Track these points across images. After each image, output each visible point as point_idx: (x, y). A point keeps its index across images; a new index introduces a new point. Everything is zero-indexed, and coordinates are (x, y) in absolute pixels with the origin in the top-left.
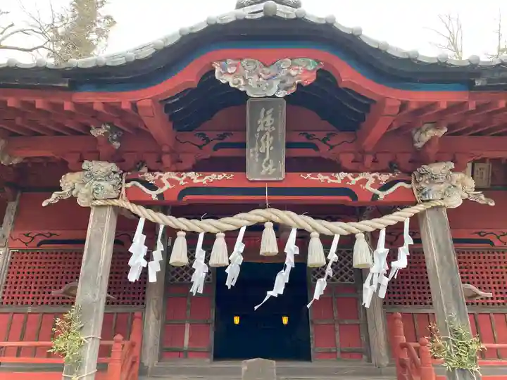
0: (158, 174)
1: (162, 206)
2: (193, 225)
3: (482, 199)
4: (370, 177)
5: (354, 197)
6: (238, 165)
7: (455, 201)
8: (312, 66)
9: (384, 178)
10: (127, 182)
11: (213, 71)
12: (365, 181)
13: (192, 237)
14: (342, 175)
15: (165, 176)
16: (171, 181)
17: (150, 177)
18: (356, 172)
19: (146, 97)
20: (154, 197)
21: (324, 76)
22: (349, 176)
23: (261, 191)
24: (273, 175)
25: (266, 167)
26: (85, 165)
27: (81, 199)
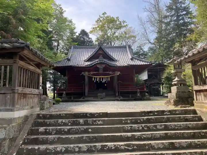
1: (91, 75)
3: (121, 74)
4: (111, 72)
5: (109, 74)
6: (98, 71)
7: (118, 74)
16: (92, 73)
17: (90, 73)
18: (109, 72)
19: (91, 68)
21: (106, 66)
25: (101, 71)
26: (85, 72)
27: (84, 75)
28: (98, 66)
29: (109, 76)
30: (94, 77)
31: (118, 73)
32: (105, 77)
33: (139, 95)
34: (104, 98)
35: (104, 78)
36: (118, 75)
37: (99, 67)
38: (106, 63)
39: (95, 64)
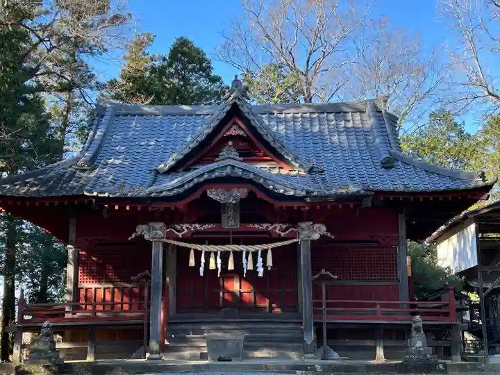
0: (182, 225)
1: (183, 239)
2: (199, 247)
3: (329, 234)
4: (278, 226)
5: (270, 235)
6: (218, 220)
7: (316, 236)
8: (246, 190)
9: (284, 226)
10: (167, 228)
11: (206, 192)
12: (275, 228)
13: (198, 254)
14: (265, 225)
15: (185, 226)
16: (187, 228)
17: (178, 227)
18: (272, 224)
19: (181, 205)
20: (180, 236)
21: (251, 194)
22: (269, 225)
23: (228, 233)
24: (234, 226)
25: (231, 222)
26: (151, 224)
27: (146, 237)
28: (213, 194)
29: (270, 246)
30: (196, 251)
31: (316, 231)
32: (251, 248)
33: (419, 344)
34: (237, 356)
35: (247, 253)
36: (313, 241)
37: (218, 198)
38: (251, 181)
39: (197, 186)
